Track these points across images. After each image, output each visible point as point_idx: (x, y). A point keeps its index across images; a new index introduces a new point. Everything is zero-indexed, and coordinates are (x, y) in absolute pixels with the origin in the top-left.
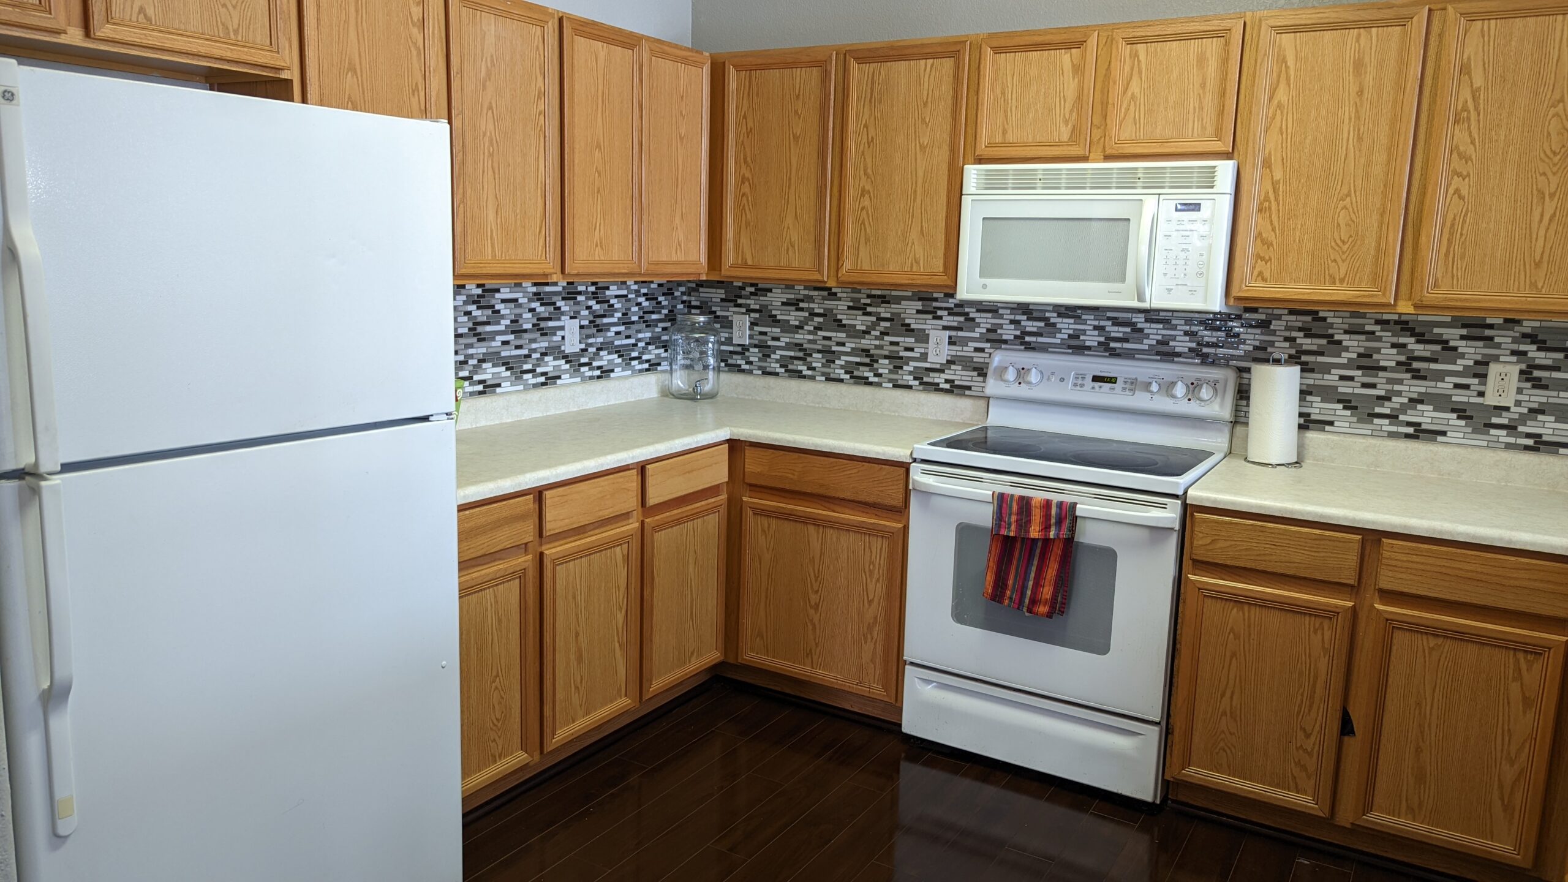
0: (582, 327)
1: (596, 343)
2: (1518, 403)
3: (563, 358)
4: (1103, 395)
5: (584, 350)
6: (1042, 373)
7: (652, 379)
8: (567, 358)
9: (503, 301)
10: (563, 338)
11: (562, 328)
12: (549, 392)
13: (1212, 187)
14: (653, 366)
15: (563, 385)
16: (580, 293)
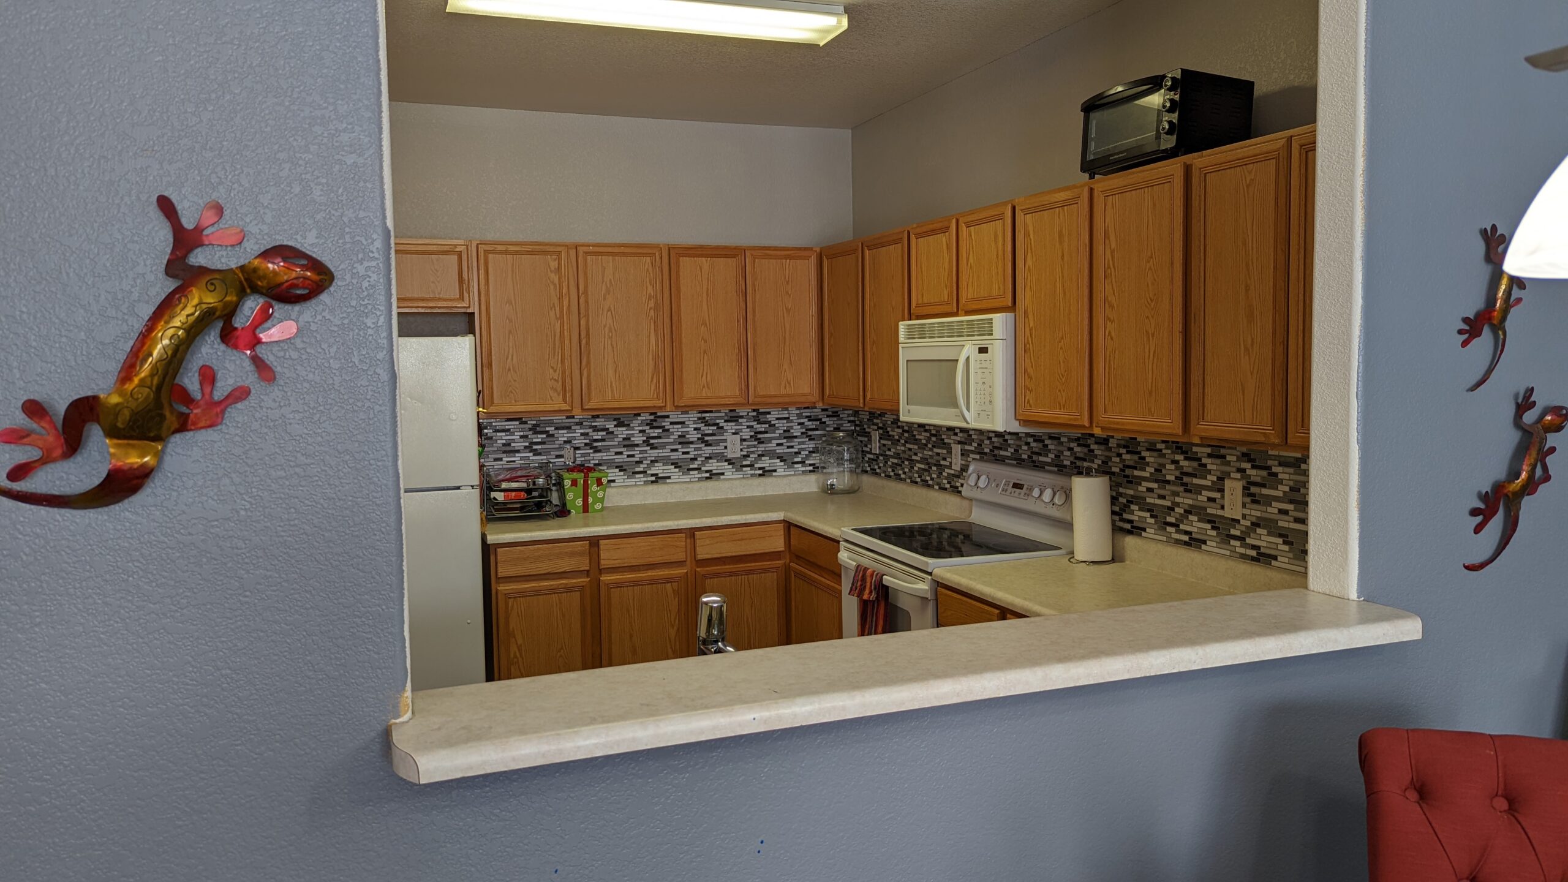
0: (743, 440)
1: (757, 451)
2: (1244, 516)
3: (726, 461)
4: (1015, 500)
5: (746, 456)
6: (989, 480)
7: (813, 477)
8: (730, 461)
9: (672, 423)
10: (726, 447)
11: (725, 441)
12: (711, 484)
13: (992, 334)
14: (815, 469)
15: (724, 479)
16: (742, 417)
